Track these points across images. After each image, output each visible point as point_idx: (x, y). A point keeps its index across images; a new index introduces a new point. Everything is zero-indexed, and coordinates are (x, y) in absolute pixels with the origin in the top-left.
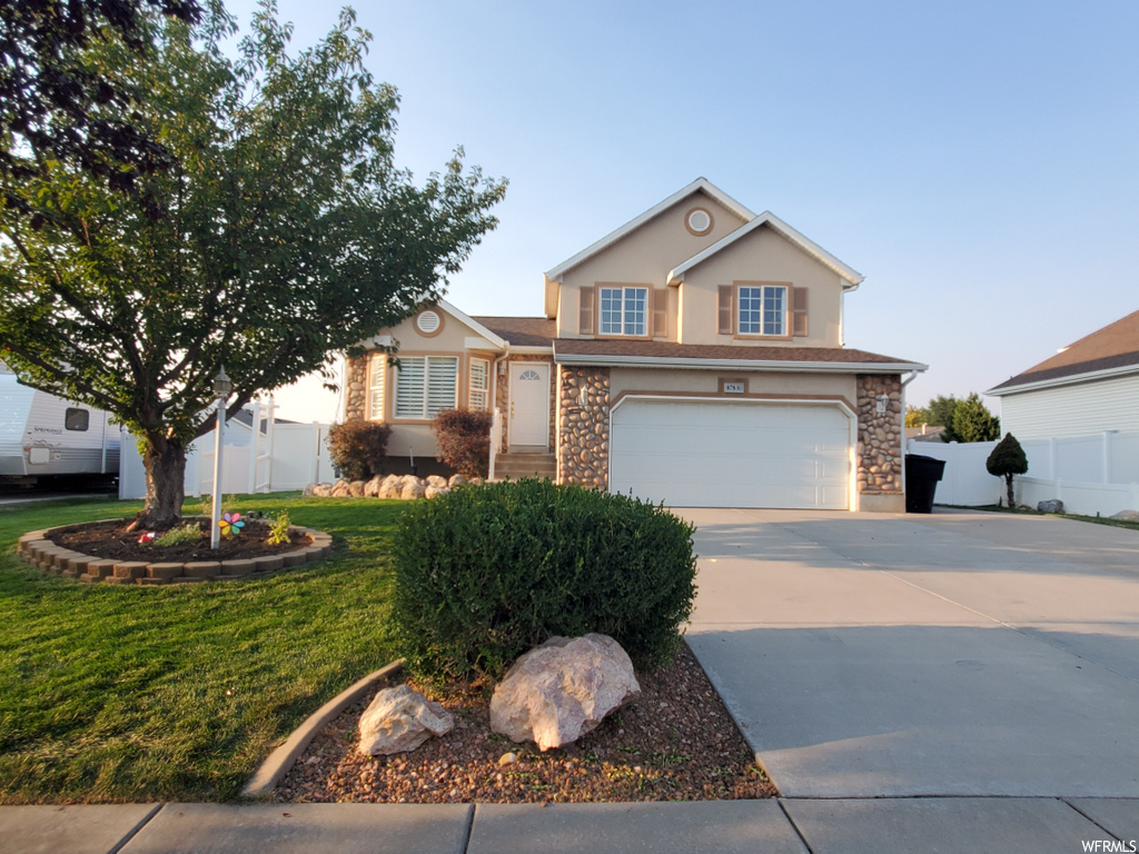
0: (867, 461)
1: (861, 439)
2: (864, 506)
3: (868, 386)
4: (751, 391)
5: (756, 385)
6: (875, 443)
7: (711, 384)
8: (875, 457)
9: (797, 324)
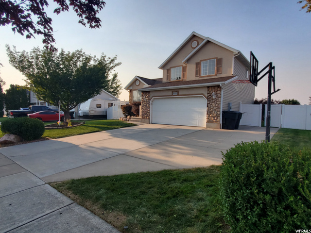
0: (209, 113)
1: (208, 106)
2: (207, 126)
3: (210, 90)
4: (180, 94)
5: (181, 92)
6: (211, 107)
7: (170, 93)
8: (212, 112)
9: (218, 71)
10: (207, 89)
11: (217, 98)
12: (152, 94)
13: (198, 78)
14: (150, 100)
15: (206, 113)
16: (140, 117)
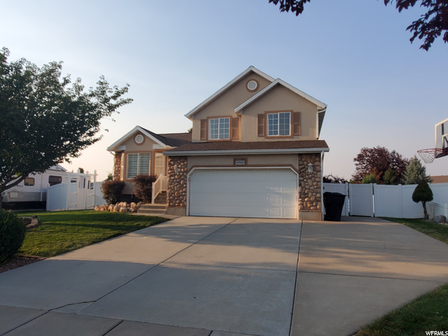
0: (303, 195)
1: (300, 185)
2: (301, 217)
3: (303, 160)
4: (248, 164)
5: (251, 161)
6: (307, 187)
7: (231, 162)
8: (307, 194)
9: (295, 130)
10: (297, 158)
11: (315, 172)
12: (190, 163)
13: (261, 139)
14: (187, 172)
15: (297, 195)
16: (153, 204)
